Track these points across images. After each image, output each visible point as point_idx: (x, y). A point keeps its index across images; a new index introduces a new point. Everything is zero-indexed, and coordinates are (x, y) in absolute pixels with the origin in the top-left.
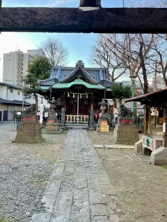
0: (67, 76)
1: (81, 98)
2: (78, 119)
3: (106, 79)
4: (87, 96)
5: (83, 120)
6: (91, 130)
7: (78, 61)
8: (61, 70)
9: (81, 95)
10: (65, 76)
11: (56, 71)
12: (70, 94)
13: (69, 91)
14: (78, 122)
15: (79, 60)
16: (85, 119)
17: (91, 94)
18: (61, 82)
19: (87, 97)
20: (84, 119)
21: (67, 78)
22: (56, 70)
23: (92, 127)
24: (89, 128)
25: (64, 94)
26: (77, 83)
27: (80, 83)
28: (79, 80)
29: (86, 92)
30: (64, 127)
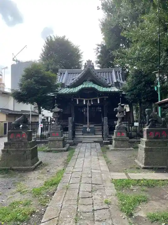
0: (75, 80)
3: (120, 80)
8: (69, 73)
9: (92, 101)
10: (73, 79)
11: (62, 75)
12: (79, 100)
13: (78, 98)
15: (88, 60)
18: (68, 87)
19: (98, 101)
21: (75, 82)
22: (63, 73)
23: (107, 139)
24: (104, 141)
25: (72, 100)
26: (86, 86)
27: (89, 86)
28: (89, 83)
29: (97, 96)
30: (72, 141)
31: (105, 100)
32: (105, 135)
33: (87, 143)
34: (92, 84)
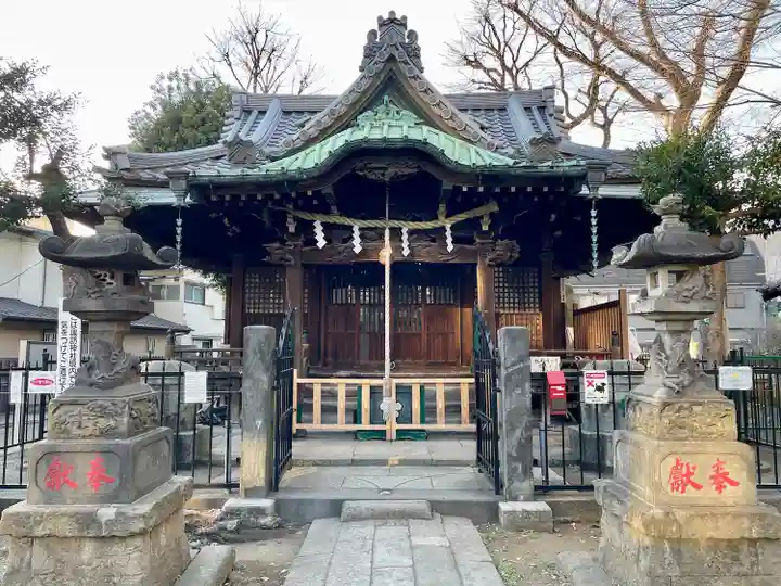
0: (310, 123)
1: (406, 252)
2: (390, 406)
4: (448, 233)
5: (428, 412)
6: (521, 524)
7: (382, 23)
8: (286, 113)
9: (405, 237)
10: (303, 125)
11: (252, 117)
12: (327, 227)
13: (327, 212)
14: (392, 427)
15: (386, 17)
16: (441, 404)
17: (475, 223)
19: (449, 240)
20: (434, 398)
22: (255, 113)
23: (526, 486)
24: (504, 507)
25: (292, 229)
26: (376, 135)
27: (395, 134)
28: (391, 115)
29: (442, 208)
30: (267, 503)
31: (485, 228)
32: (515, 454)
33: (379, 522)
34: (413, 125)
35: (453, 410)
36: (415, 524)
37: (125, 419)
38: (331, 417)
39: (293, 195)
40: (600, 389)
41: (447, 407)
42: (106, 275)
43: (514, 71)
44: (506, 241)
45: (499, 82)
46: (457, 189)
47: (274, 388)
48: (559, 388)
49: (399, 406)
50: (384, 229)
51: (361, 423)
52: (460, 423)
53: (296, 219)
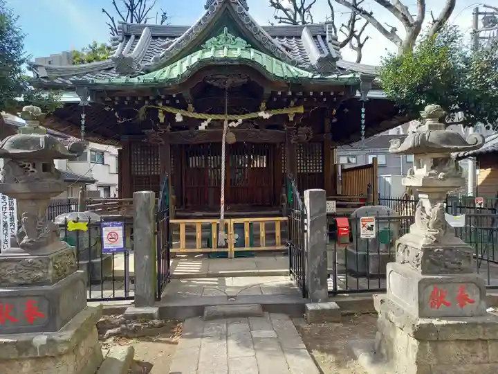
5: (255, 238)
8: (155, 37)
11: (131, 40)
13: (184, 107)
14: (231, 249)
16: (262, 234)
22: (133, 37)
23: (323, 292)
24: (310, 307)
25: (162, 119)
26: (222, 54)
27: (233, 55)
28: (228, 41)
29: (263, 105)
30: (154, 310)
31: (291, 120)
32: (316, 272)
33: (229, 320)
34: (244, 48)
35: (271, 236)
36: (252, 320)
37: (50, 271)
38: (192, 244)
39: (163, 97)
40: (370, 229)
41: (266, 235)
42: (29, 166)
43: (302, 11)
44: (305, 128)
45: (293, 18)
46: (274, 94)
47: (155, 233)
48: (345, 229)
49: (237, 236)
50: (224, 120)
51: (211, 248)
52: (274, 244)
53: (164, 112)
